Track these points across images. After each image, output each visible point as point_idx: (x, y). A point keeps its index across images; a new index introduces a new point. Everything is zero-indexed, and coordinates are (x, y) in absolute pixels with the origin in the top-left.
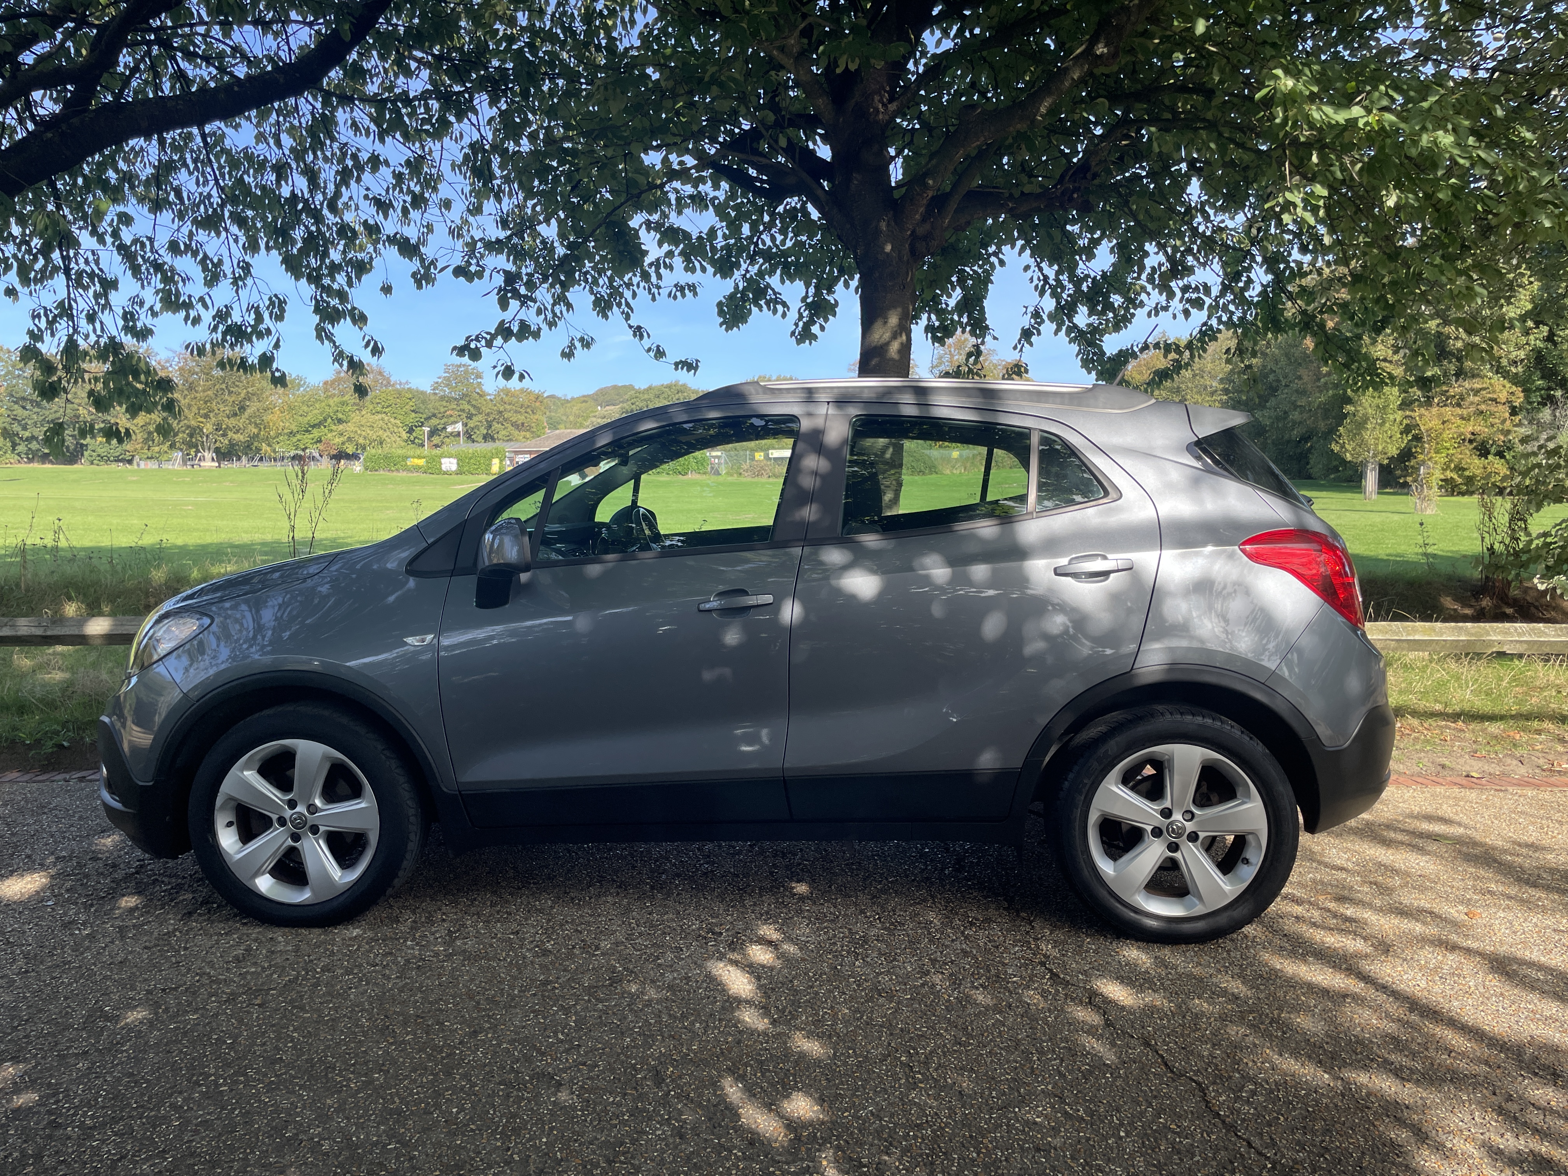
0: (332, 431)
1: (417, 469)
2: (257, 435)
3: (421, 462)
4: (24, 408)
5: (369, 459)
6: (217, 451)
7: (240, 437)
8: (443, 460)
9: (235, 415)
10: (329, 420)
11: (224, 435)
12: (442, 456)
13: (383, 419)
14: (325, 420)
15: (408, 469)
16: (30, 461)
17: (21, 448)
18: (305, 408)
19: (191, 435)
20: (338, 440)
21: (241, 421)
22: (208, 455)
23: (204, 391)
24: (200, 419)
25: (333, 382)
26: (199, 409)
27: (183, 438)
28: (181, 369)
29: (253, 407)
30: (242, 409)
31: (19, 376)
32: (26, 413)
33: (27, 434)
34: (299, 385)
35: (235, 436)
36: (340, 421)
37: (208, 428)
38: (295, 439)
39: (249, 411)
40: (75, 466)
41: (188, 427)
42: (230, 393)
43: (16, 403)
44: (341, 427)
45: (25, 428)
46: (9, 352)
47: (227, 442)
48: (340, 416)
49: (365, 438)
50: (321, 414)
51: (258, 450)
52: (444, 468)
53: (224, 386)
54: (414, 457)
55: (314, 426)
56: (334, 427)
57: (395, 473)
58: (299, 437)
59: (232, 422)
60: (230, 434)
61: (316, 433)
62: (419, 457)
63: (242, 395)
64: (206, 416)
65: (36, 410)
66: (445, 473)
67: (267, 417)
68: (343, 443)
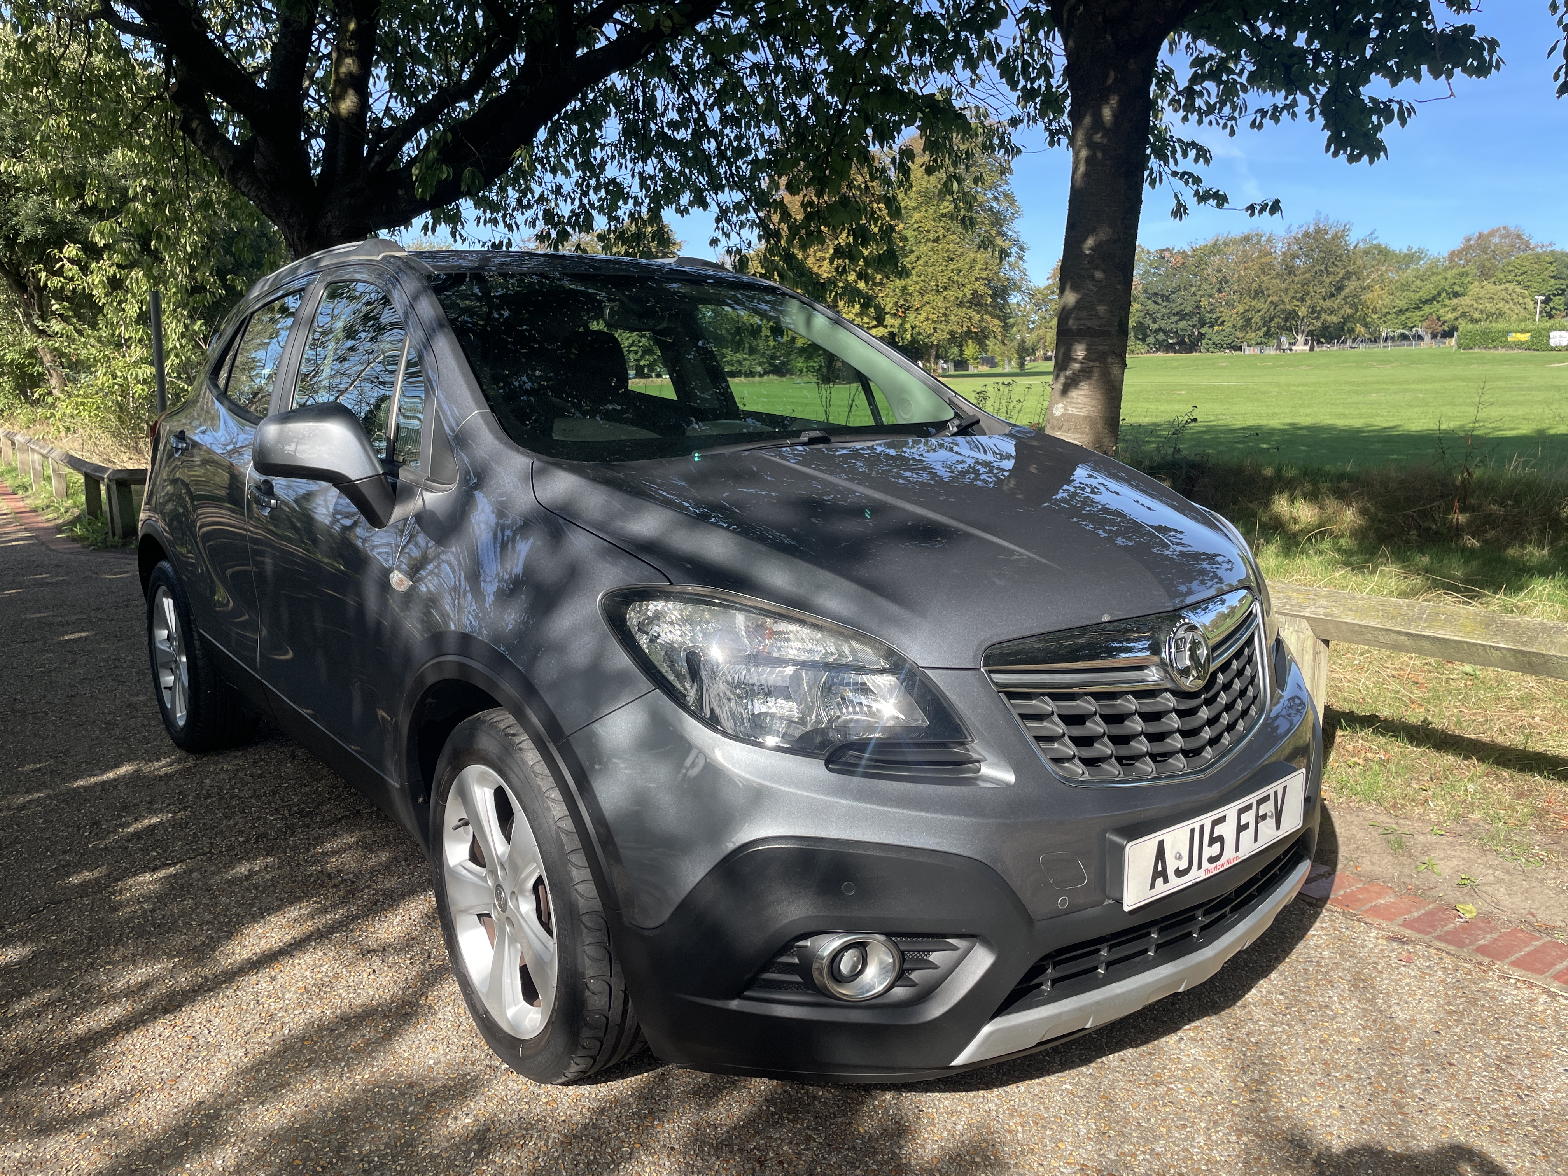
0: (1445, 306)
1: (1519, 345)
2: (1352, 316)
3: (1526, 337)
4: (1156, 302)
5: (1465, 336)
6: (1310, 333)
7: (1333, 319)
8: (1552, 334)
9: (1332, 295)
10: (1444, 294)
11: (1318, 318)
12: (1553, 329)
13: (1506, 289)
14: (1439, 294)
15: (1509, 346)
16: (1158, 350)
17: (1151, 340)
18: (1418, 283)
19: (1286, 320)
20: (1450, 316)
21: (1335, 303)
22: (1301, 339)
23: (1303, 273)
24: (1297, 303)
25: (1460, 252)
26: (1296, 292)
27: (1278, 323)
28: (1284, 254)
29: (1351, 286)
30: (1340, 288)
31: (1154, 274)
32: (1157, 307)
33: (1156, 326)
34: (1420, 259)
35: (1329, 318)
36: (1456, 295)
37: (1302, 312)
38: (1403, 318)
39: (1346, 292)
40: (1194, 354)
41: (1283, 311)
42: (1328, 273)
43: (1149, 298)
44: (1455, 301)
45: (1155, 322)
46: (1149, 252)
47: (1320, 324)
48: (1457, 288)
49: (1482, 311)
50: (1435, 288)
51: (1352, 331)
52: (1552, 343)
53: (1323, 268)
54: (1516, 331)
55: (1425, 302)
56: (1447, 302)
57: (1492, 351)
58: (1408, 314)
59: (1328, 303)
60: (1324, 316)
61: (1427, 309)
62: (1523, 331)
63: (1341, 275)
64: (1303, 299)
65: (1165, 304)
66: (1554, 349)
67: (1367, 296)
68: (1456, 319)
